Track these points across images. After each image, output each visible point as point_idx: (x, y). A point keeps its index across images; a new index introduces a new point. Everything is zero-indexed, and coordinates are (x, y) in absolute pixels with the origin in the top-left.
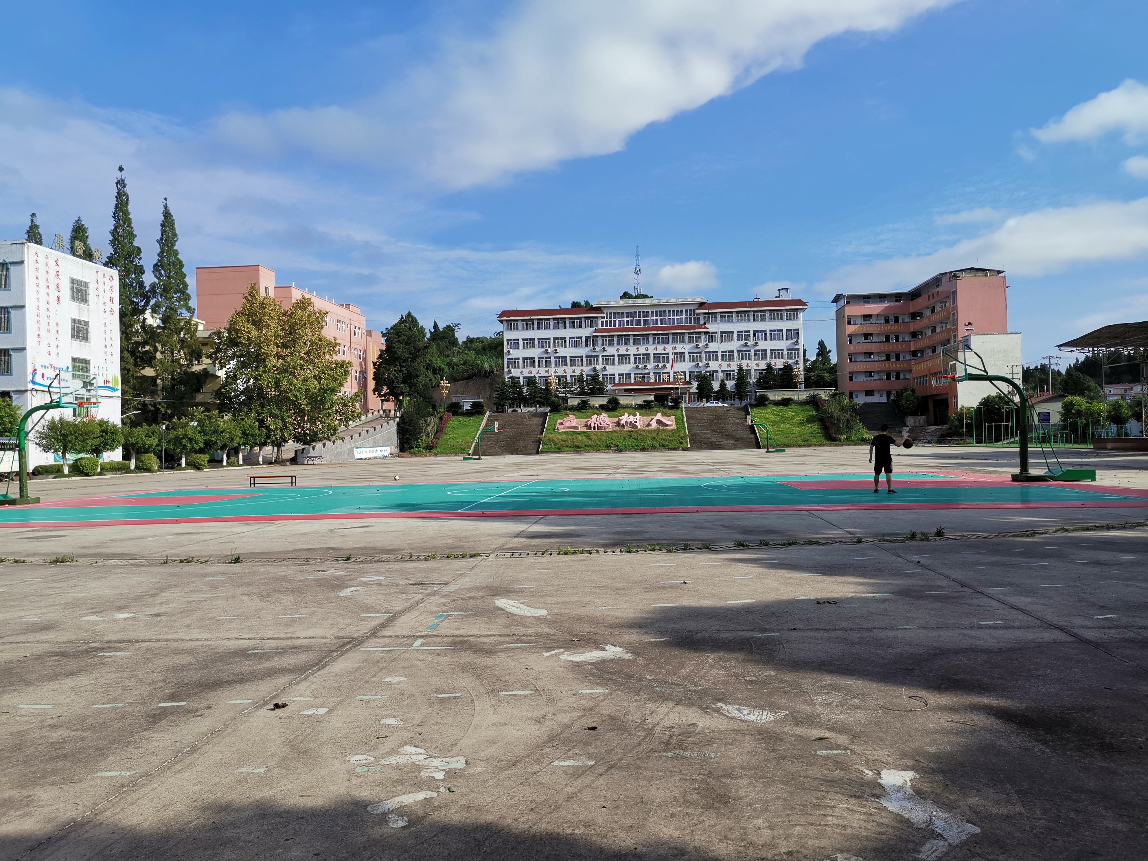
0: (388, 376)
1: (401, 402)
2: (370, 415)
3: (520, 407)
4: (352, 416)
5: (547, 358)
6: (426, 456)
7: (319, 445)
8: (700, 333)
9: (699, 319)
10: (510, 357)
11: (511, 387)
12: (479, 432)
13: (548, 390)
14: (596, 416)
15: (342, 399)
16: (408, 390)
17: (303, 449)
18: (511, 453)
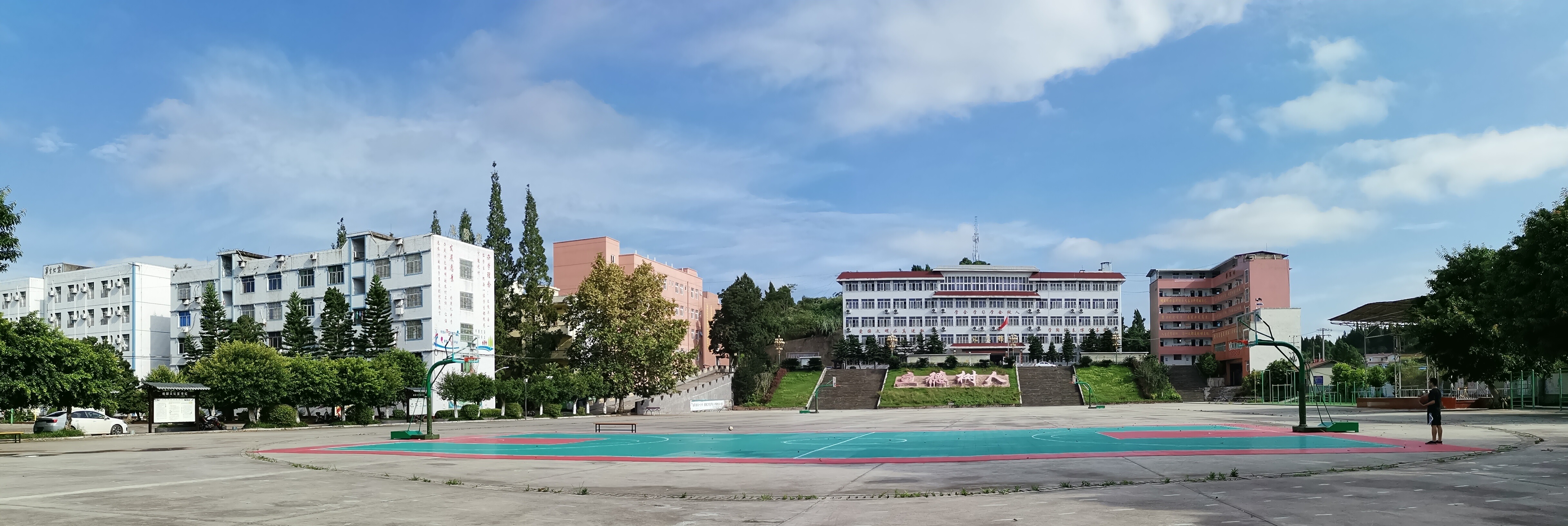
0: (724, 334)
1: (736, 358)
2: (706, 371)
3: (859, 364)
4: (689, 371)
5: (886, 318)
6: (760, 409)
7: (657, 398)
8: (1032, 299)
9: (1032, 286)
10: (849, 316)
11: (850, 345)
12: (817, 387)
13: (887, 348)
14: (934, 373)
15: (679, 355)
16: (743, 346)
17: (643, 401)
18: (849, 408)
